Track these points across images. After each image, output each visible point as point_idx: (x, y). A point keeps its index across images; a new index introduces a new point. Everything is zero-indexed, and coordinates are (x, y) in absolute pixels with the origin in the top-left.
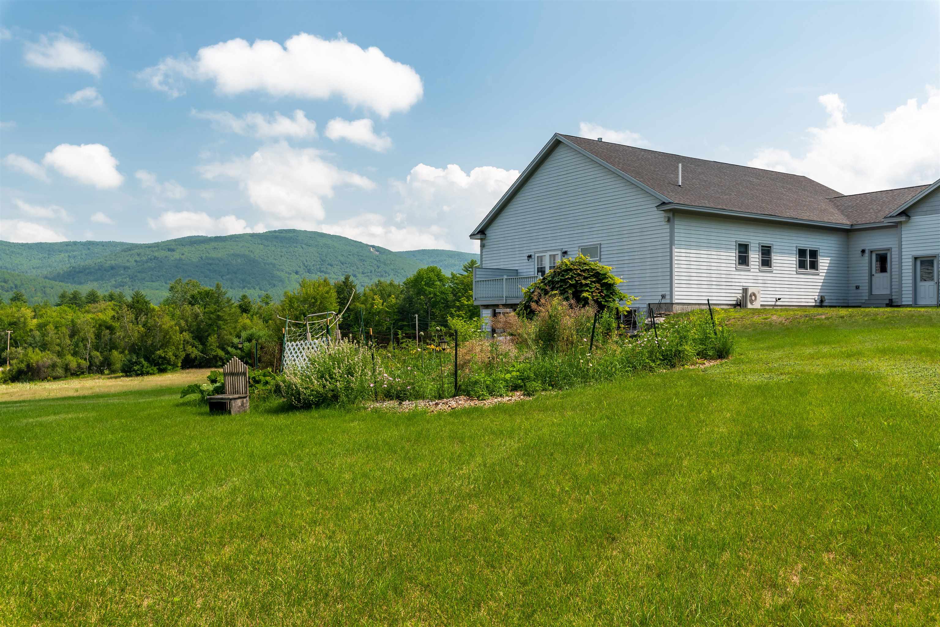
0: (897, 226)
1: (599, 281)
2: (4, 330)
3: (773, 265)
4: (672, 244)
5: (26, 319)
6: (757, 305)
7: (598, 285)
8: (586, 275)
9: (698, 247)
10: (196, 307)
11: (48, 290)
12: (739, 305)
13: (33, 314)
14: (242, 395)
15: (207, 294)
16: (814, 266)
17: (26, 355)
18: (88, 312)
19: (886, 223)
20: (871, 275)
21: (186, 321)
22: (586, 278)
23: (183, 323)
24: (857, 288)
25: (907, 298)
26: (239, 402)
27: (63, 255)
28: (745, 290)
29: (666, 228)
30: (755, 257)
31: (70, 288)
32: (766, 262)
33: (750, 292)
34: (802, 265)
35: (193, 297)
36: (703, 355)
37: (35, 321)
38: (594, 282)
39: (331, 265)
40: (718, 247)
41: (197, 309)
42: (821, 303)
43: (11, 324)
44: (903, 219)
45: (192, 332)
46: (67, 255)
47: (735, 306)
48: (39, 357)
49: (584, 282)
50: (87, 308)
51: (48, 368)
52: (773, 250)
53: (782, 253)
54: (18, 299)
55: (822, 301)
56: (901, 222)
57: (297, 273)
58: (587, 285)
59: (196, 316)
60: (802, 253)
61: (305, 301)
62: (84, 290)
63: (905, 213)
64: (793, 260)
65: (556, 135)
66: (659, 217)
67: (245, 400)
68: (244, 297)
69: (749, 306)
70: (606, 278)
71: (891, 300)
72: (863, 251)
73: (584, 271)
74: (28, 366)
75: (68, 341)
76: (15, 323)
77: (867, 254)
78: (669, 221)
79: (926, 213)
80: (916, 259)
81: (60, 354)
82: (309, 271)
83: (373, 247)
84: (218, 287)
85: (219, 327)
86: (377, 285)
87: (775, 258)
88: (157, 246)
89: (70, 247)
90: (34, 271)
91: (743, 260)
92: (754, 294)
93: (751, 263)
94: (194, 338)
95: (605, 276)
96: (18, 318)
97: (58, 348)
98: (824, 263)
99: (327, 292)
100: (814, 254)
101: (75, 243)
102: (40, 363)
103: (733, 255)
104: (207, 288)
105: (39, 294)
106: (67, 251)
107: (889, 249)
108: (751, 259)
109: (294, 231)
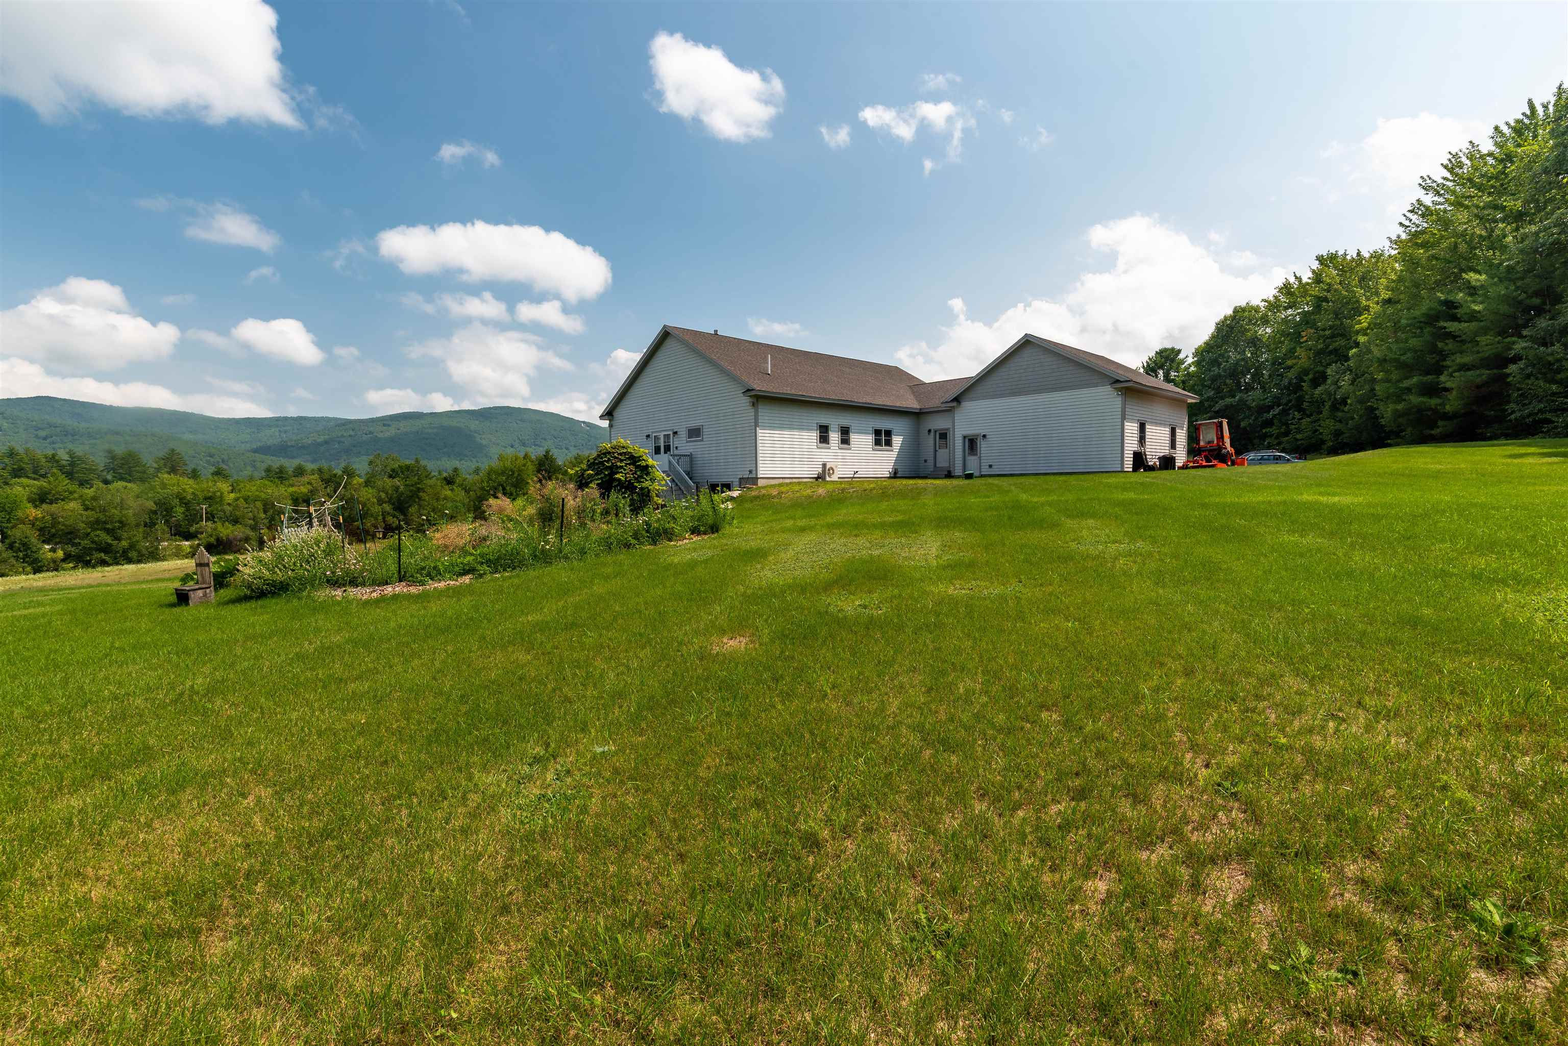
0: (950, 410)
1: (634, 463)
2: (199, 504)
3: (852, 443)
4: (756, 425)
5: (222, 494)
6: (835, 478)
7: (632, 467)
8: (623, 458)
9: (781, 428)
10: (396, 480)
11: (258, 464)
12: (820, 477)
13: (230, 488)
14: (204, 586)
15: (408, 468)
16: (889, 443)
17: (215, 529)
18: (292, 486)
19: (943, 408)
20: (936, 451)
21: (387, 493)
22: (621, 461)
23: (383, 495)
24: (926, 461)
25: (958, 471)
26: (200, 593)
27: (273, 430)
28: (824, 465)
29: (751, 412)
30: (834, 437)
31: (276, 462)
32: (845, 441)
33: (828, 467)
34: (878, 442)
35: (393, 470)
36: (695, 531)
37: (232, 495)
38: (629, 464)
39: (545, 439)
40: (801, 428)
41: (396, 481)
42: (895, 475)
43: (206, 499)
44: (955, 404)
45: (393, 504)
46: (277, 429)
47: (817, 479)
48: (229, 531)
49: (619, 464)
50: (291, 482)
51: (240, 541)
52: (852, 429)
53: (860, 432)
54: (220, 474)
55: (895, 473)
56: (953, 407)
57: (512, 446)
58: (621, 467)
59: (397, 488)
60: (877, 433)
61: (503, 473)
62: (290, 464)
63: (957, 400)
64: (870, 439)
65: (665, 326)
66: (745, 401)
67: (208, 591)
68: (456, 470)
69: (828, 479)
70: (640, 460)
71: (949, 472)
72: (930, 431)
73: (621, 454)
74: (218, 540)
75: (263, 516)
76: (210, 498)
77: (932, 433)
78: (753, 405)
79: (972, 400)
80: (965, 437)
81: (254, 528)
82: (524, 445)
83: (584, 422)
84: (417, 461)
85: (420, 499)
86: (576, 458)
87: (854, 437)
88: (372, 421)
89: (280, 423)
90: (243, 445)
91: (824, 439)
92: (832, 469)
93: (831, 442)
94: (395, 509)
95: (639, 459)
96: (214, 493)
97: (251, 522)
98: (897, 441)
99: (524, 465)
100: (888, 433)
101: (286, 418)
102: (231, 536)
103: (814, 435)
104: (408, 462)
105: (249, 468)
106: (277, 426)
107: (948, 429)
108: (831, 438)
109: (508, 407)
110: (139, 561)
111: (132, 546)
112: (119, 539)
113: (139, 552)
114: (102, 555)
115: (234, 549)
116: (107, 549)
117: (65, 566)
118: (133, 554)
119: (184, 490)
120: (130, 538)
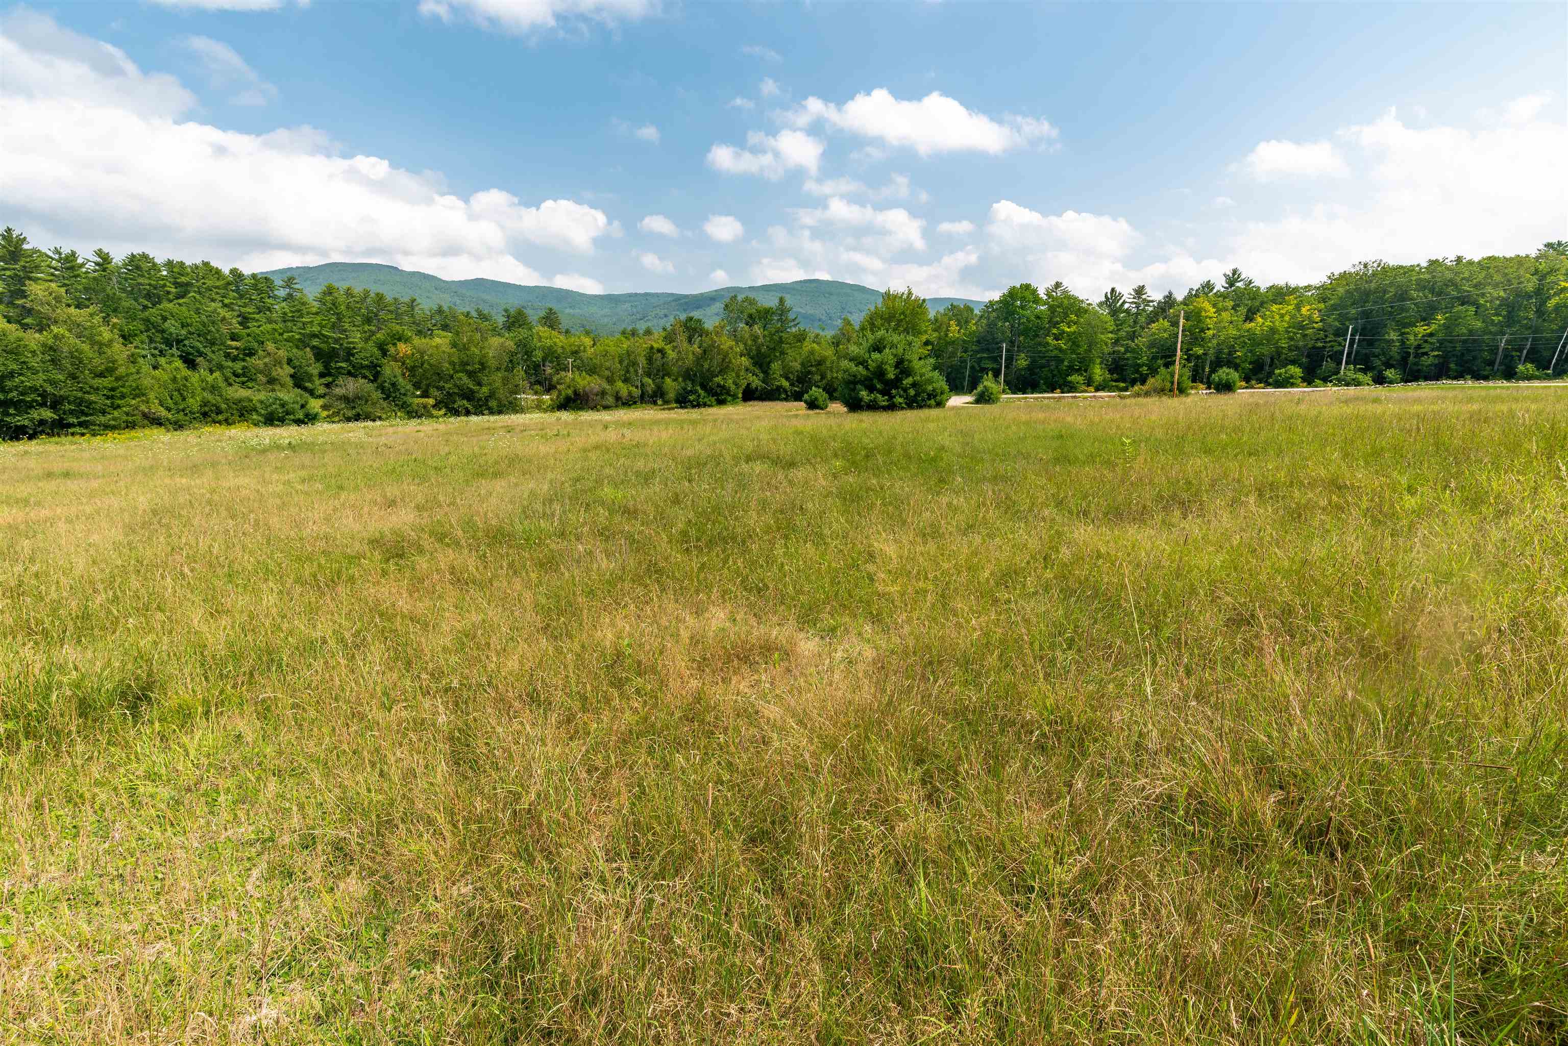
5: (585, 348)
10: (755, 327)
15: (769, 311)
21: (746, 344)
23: (742, 345)
27: (627, 305)
35: (750, 316)
37: (593, 350)
41: (756, 330)
45: (752, 358)
46: (630, 304)
48: (586, 382)
51: (596, 395)
59: (756, 338)
74: (576, 393)
75: (618, 366)
76: (575, 351)
81: (610, 380)
84: (782, 303)
85: (782, 352)
89: (632, 299)
94: (754, 364)
96: (579, 346)
97: (607, 373)
102: (587, 389)
104: (769, 305)
106: (630, 301)
110: (500, 412)
111: (492, 395)
112: (480, 384)
113: (499, 401)
114: (465, 402)
115: (592, 404)
116: (469, 395)
117: (435, 412)
118: (493, 404)
119: (555, 343)
120: (490, 384)
